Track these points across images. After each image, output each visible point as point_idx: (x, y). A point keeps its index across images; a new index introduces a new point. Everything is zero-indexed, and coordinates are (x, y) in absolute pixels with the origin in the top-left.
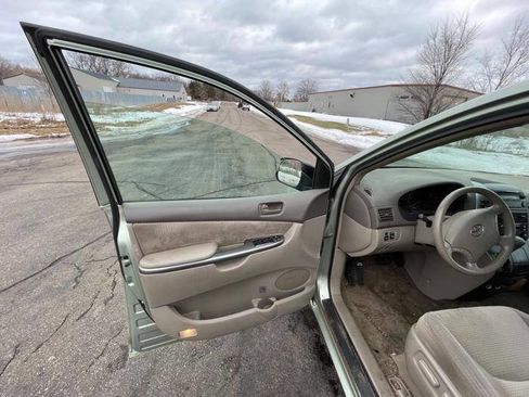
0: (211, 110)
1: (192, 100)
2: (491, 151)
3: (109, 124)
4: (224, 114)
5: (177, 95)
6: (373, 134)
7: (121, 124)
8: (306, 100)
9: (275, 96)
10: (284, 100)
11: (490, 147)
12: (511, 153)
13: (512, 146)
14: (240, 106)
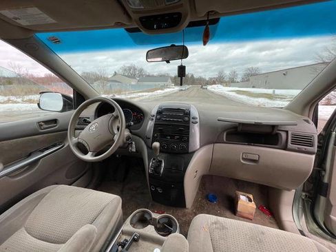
5: (166, 84)
8: (248, 80)
9: (227, 80)
10: (234, 82)
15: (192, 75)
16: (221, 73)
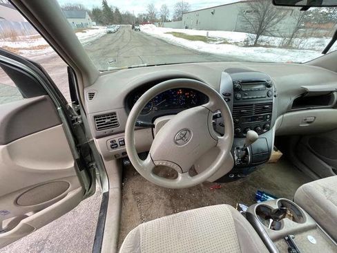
0: (110, 32)
1: (97, 25)
2: (301, 49)
3: (24, 49)
4: (120, 35)
5: (84, 22)
6: (224, 43)
7: (34, 48)
8: (180, 19)
9: (159, 18)
10: (166, 21)
11: (301, 45)
12: (314, 49)
13: (316, 44)
14: (133, 28)
15: (117, 10)
16: (151, 7)
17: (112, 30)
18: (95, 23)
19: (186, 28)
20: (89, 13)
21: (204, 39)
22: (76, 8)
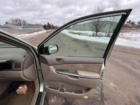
0: (47, 32)
5: (40, 29)
6: (86, 35)
15: (53, 25)
17: (48, 31)
18: (44, 29)
19: (76, 30)
20: (42, 26)
21: (79, 34)
22: (39, 25)
